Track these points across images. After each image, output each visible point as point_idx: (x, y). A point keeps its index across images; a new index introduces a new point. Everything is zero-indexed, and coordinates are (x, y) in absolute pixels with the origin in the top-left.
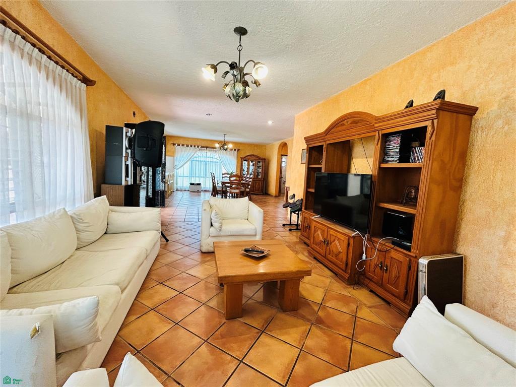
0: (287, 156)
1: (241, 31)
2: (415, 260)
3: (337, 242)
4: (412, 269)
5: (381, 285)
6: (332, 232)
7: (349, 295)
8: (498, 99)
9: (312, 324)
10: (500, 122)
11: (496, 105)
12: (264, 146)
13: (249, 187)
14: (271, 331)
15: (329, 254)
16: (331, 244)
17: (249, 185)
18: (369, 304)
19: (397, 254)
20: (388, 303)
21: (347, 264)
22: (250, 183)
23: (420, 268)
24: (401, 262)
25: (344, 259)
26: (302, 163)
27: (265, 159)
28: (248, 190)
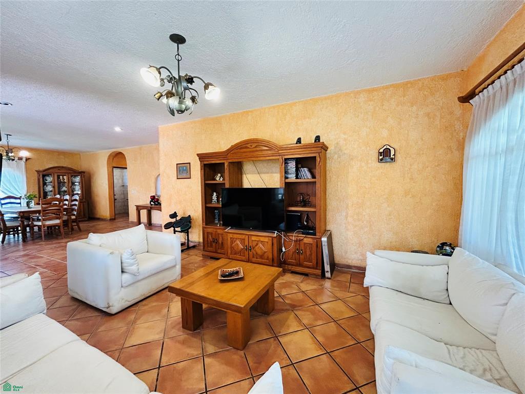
0: (126, 168)
1: (178, 39)
2: (320, 240)
3: (261, 245)
4: (319, 246)
5: (300, 265)
6: (254, 238)
7: (284, 281)
8: (334, 143)
9: (292, 310)
10: (336, 156)
11: (333, 146)
12: (76, 154)
13: (75, 213)
14: (280, 332)
15: (253, 257)
16: (253, 248)
17: (73, 210)
18: (300, 281)
19: (308, 240)
20: (306, 275)
21: (273, 260)
22: (76, 208)
23: (323, 244)
24: (312, 244)
25: (271, 257)
26: (178, 179)
27: (84, 172)
28: (73, 217)
